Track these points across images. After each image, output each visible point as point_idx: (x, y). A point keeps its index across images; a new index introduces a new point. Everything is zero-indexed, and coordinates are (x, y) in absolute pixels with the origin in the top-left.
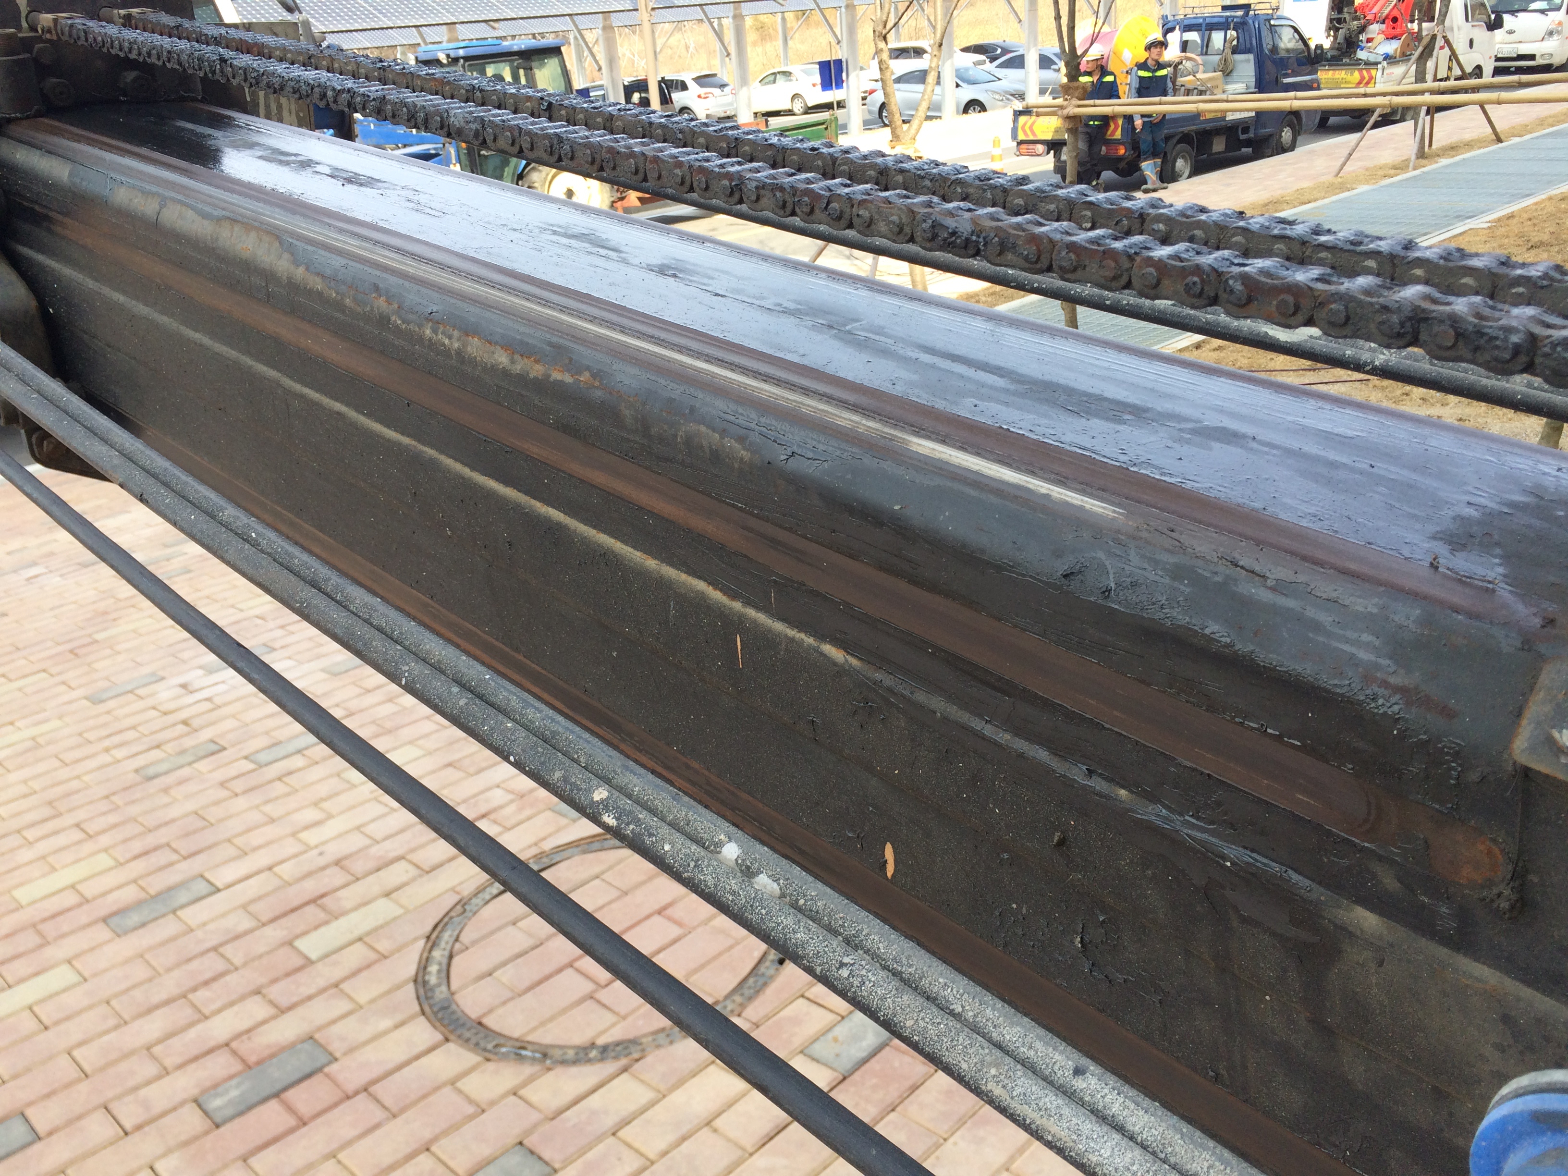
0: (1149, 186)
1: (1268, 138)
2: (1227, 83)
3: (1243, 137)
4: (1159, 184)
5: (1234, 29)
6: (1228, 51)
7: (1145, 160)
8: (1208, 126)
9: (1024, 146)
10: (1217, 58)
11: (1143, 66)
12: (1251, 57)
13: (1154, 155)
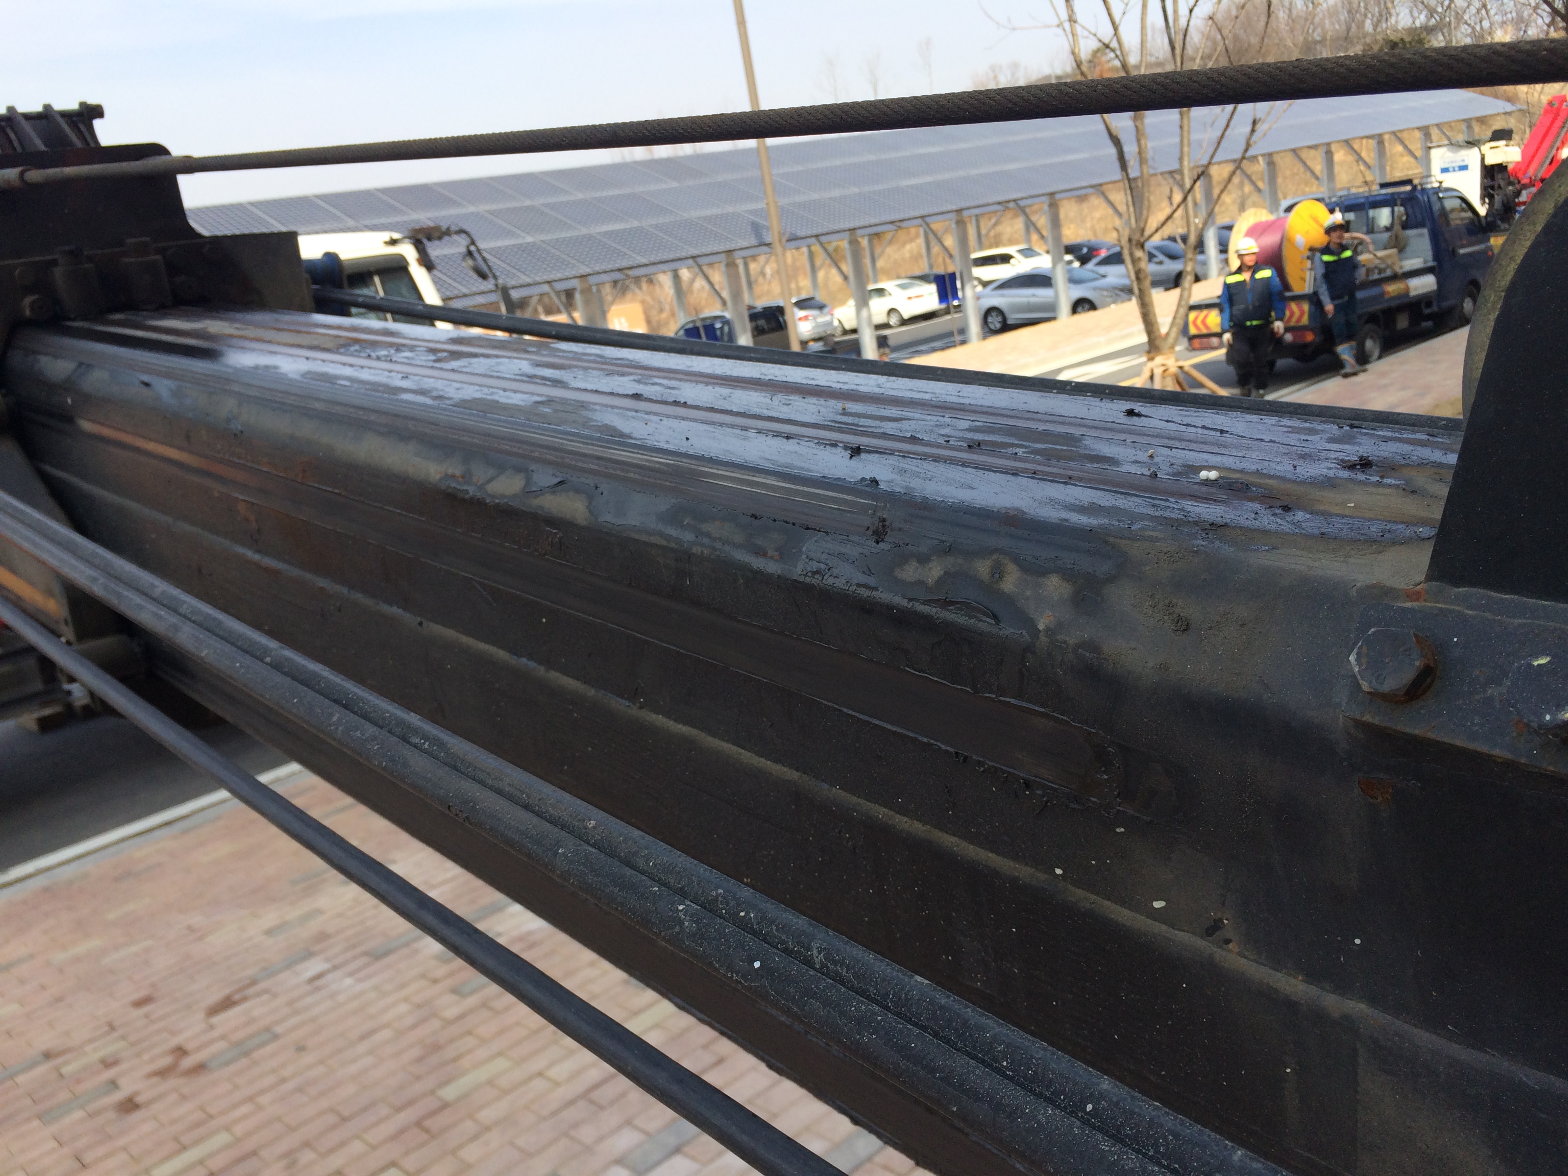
0: (1348, 370)
1: (1450, 311)
2: (1401, 260)
3: (1427, 311)
4: (1358, 368)
5: (1402, 205)
6: (1397, 227)
7: (1341, 343)
8: (1393, 304)
9: (1196, 342)
10: (1386, 236)
11: (1326, 250)
12: (1425, 231)
13: (1349, 338)
